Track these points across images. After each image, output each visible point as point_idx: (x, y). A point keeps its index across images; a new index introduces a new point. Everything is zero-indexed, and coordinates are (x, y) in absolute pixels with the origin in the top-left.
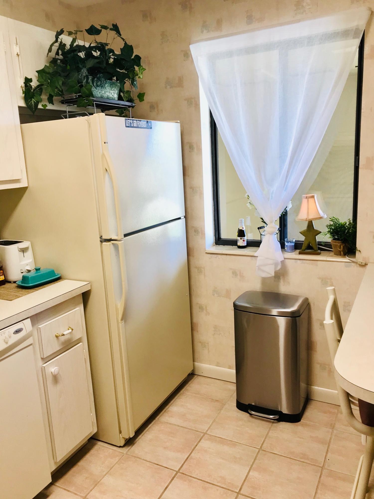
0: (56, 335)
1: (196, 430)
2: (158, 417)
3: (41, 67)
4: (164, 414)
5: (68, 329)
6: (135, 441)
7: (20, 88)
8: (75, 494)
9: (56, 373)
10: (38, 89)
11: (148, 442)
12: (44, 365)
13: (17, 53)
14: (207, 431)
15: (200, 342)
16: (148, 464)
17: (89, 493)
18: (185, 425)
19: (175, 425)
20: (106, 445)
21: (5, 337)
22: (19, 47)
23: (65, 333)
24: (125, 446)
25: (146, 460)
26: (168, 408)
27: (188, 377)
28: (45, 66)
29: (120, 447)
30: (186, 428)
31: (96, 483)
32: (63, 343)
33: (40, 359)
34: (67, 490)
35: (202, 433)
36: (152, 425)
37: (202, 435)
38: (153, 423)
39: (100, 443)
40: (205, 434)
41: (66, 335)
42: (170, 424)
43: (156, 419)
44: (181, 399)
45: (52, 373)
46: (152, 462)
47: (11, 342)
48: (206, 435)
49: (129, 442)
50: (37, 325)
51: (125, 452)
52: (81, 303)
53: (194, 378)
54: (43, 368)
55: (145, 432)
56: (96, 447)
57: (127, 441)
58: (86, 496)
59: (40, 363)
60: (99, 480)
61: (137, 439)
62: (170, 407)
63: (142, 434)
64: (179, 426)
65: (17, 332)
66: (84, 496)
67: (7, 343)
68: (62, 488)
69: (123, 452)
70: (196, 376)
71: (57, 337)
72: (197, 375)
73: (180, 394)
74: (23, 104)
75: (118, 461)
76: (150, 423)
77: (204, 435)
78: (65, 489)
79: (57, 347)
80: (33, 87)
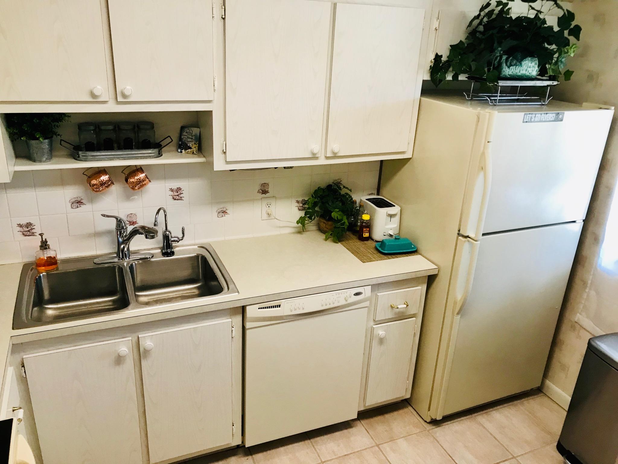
0: (391, 305)
1: (507, 449)
2: (476, 414)
3: (456, 42)
4: (484, 415)
5: (405, 304)
6: (441, 425)
7: (429, 62)
8: (372, 438)
9: (382, 337)
10: (447, 64)
11: (453, 432)
12: (374, 326)
13: (435, 28)
14: (519, 456)
15: (560, 363)
16: (443, 451)
17: (382, 444)
18: (498, 436)
19: (489, 432)
20: (415, 413)
21: (347, 296)
22: (439, 22)
23: (399, 307)
24: (431, 423)
25: (442, 447)
26: (492, 411)
27: (530, 390)
28: (460, 41)
29: (426, 421)
30: (497, 440)
31: (392, 440)
32: (396, 314)
33: (373, 320)
34: (367, 431)
35: (512, 455)
36: (465, 419)
37: (511, 457)
38: (468, 417)
39: (410, 408)
40: (514, 457)
41: (400, 308)
42: (484, 428)
43: (474, 415)
44: (511, 410)
45: (379, 334)
46: (447, 451)
47: (350, 301)
48: (514, 460)
49: (435, 422)
50: (377, 292)
51: (428, 429)
52: (425, 283)
53: (540, 395)
54: (373, 328)
55: (455, 422)
56: (406, 410)
57: (432, 420)
58: (379, 445)
59: (372, 323)
60: (395, 439)
61: (445, 424)
62: (494, 412)
63: (452, 421)
64: (491, 434)
65: (357, 294)
66: (378, 443)
67: (346, 301)
68: (364, 427)
69: (426, 427)
70: (542, 394)
71: (392, 307)
72: (544, 394)
73: (512, 405)
74: (427, 77)
75: (418, 433)
76: (466, 415)
77: (512, 458)
78: (366, 430)
79: (390, 316)
80: (443, 61)
